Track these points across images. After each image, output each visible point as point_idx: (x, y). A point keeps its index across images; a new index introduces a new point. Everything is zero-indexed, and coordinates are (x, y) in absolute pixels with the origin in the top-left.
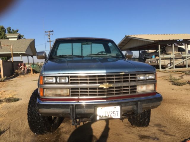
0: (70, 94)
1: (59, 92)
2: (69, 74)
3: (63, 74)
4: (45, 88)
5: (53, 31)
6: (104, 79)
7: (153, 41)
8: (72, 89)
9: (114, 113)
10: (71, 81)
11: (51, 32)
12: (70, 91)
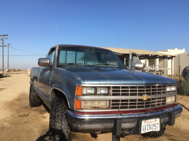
0: (111, 106)
1: (96, 104)
2: (111, 84)
3: (105, 84)
4: (83, 100)
5: (7, 35)
6: (144, 91)
7: (121, 55)
8: (113, 101)
9: (155, 126)
10: (112, 92)
11: (5, 36)
12: (111, 103)
